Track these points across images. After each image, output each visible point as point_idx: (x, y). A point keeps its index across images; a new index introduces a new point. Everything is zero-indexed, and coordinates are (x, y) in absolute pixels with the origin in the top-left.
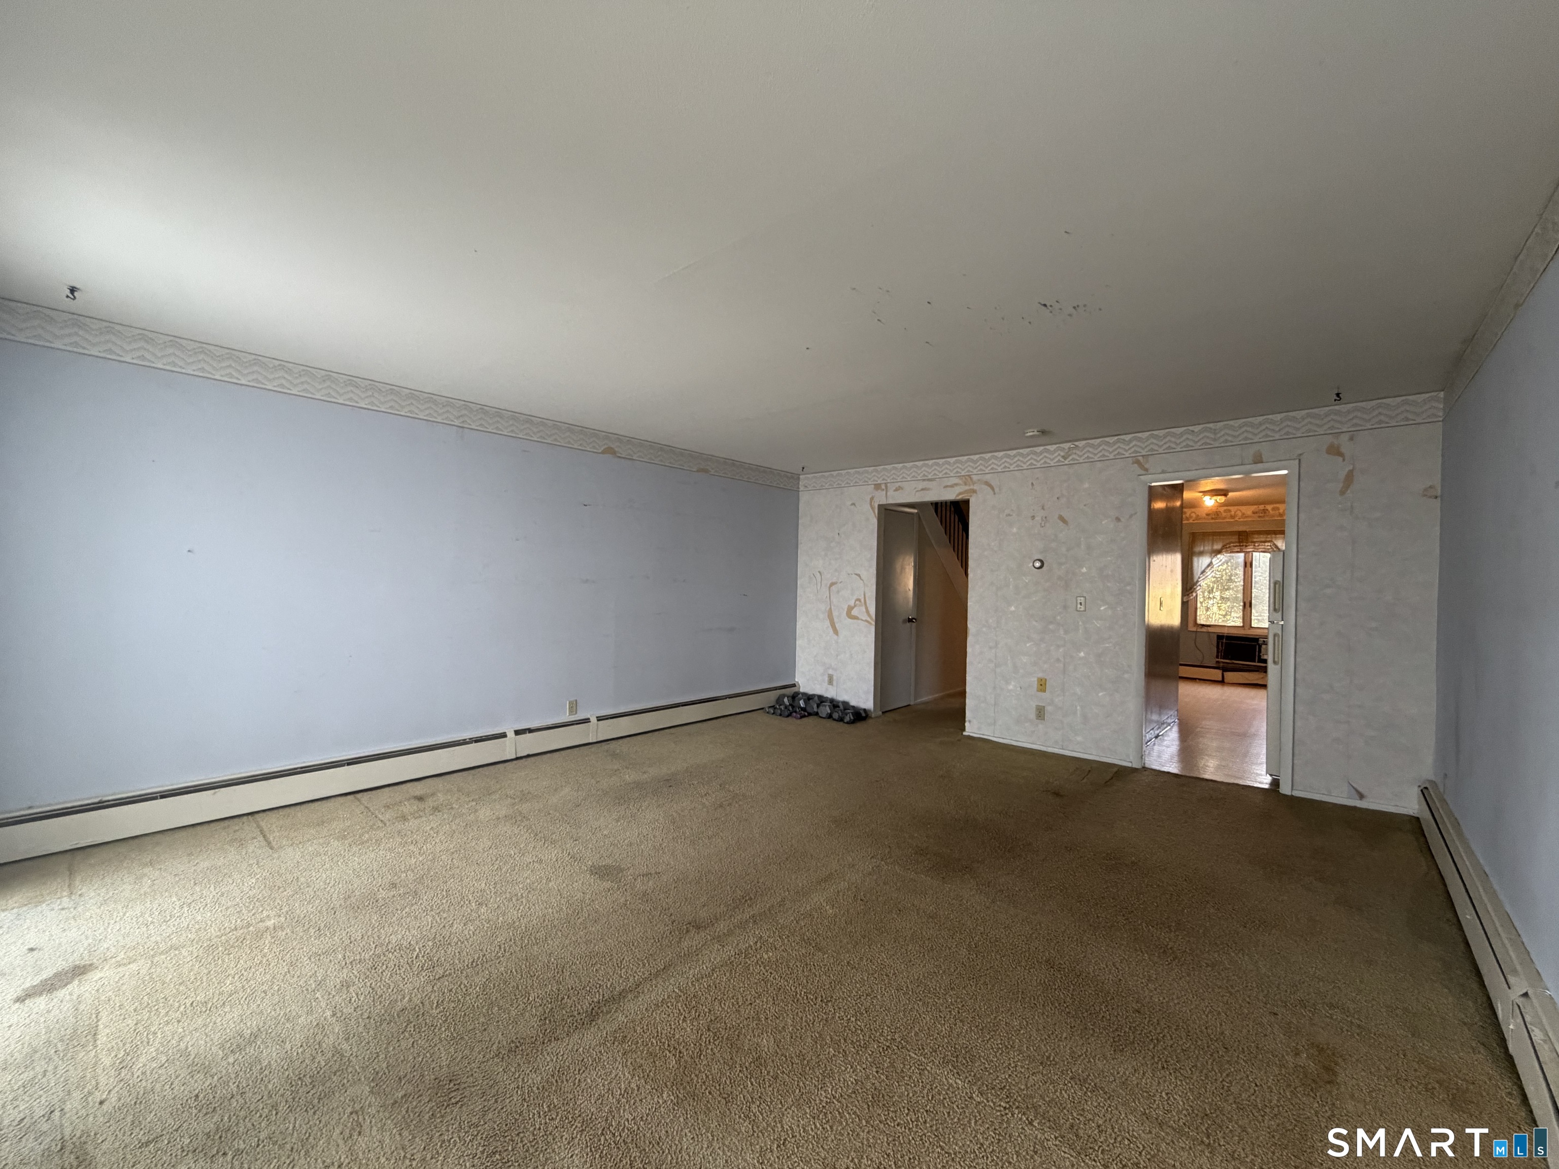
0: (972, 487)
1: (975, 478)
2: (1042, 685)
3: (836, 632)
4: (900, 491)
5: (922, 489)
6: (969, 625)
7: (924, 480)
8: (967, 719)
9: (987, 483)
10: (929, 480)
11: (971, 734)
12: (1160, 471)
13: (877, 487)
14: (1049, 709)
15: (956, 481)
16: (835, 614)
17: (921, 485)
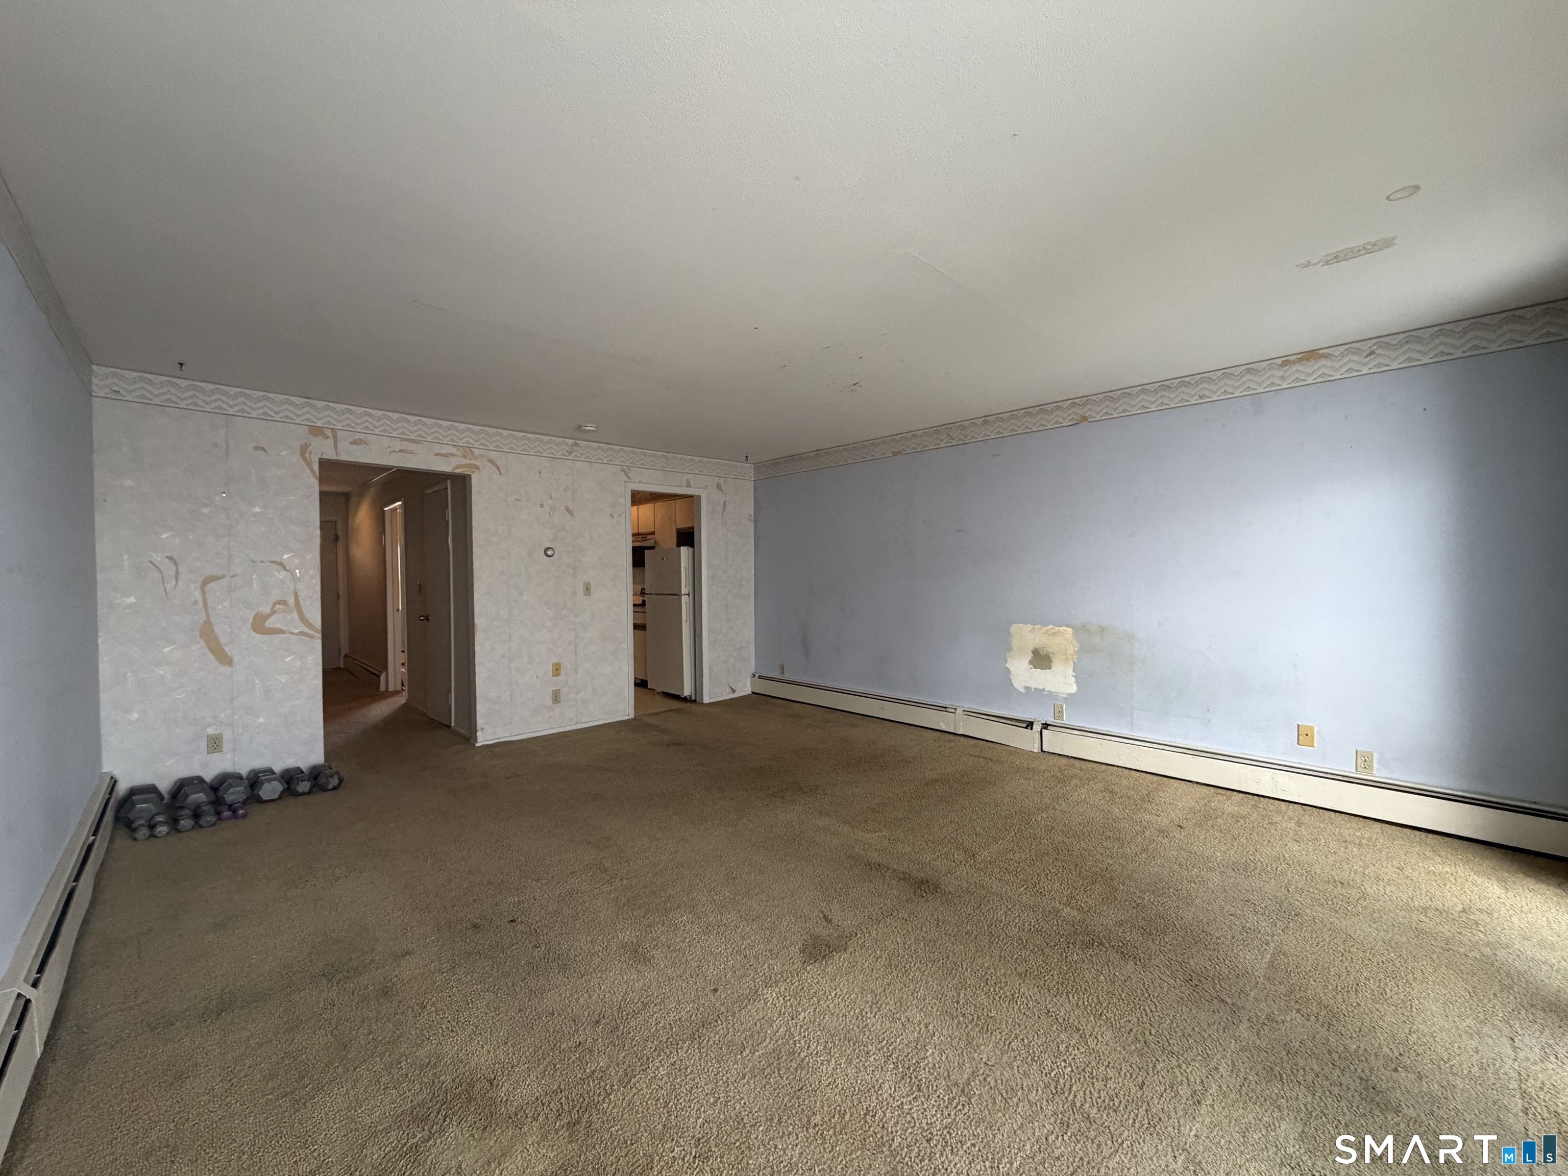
0: (473, 462)
1: (477, 452)
2: (557, 669)
3: (225, 659)
4: (363, 446)
5: (401, 451)
6: (476, 621)
7: (403, 439)
8: (478, 728)
9: (491, 461)
10: (409, 440)
11: (485, 743)
12: (638, 481)
13: (316, 431)
14: (564, 690)
15: (453, 450)
16: (221, 630)
17: (399, 445)
